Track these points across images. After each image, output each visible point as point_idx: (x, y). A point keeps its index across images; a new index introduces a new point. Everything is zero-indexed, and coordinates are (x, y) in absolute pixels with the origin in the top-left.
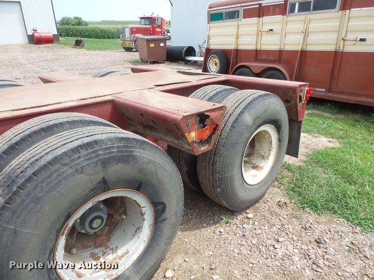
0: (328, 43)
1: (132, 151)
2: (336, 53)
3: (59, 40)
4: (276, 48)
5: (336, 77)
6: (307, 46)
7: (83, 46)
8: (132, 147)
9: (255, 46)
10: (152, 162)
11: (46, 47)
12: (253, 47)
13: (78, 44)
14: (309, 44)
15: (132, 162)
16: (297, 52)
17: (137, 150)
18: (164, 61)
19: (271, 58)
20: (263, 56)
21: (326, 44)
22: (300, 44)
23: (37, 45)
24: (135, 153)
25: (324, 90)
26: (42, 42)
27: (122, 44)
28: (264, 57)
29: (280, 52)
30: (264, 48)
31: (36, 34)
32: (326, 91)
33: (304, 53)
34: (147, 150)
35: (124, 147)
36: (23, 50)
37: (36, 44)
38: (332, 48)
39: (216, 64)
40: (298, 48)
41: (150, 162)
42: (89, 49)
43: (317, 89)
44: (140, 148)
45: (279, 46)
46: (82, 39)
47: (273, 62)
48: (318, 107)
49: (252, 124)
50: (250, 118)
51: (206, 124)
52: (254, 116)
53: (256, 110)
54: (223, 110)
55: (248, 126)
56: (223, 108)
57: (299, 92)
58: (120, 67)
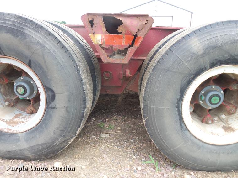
1: (24, 29)
8: (26, 26)
10: (41, 45)
15: (20, 37)
17: (30, 30)
24: (26, 31)
34: (41, 34)
35: (18, 23)
41: (38, 43)
44: (33, 29)
49: (200, 53)
50: (200, 44)
51: (119, 31)
52: (206, 42)
53: (214, 36)
54: (147, 21)
55: (194, 54)
56: (147, 19)
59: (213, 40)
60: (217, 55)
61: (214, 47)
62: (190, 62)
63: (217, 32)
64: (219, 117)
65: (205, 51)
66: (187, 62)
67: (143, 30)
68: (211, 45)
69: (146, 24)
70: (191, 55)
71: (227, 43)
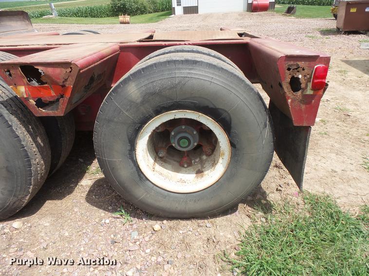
3: (274, 8)
7: (293, 14)
13: (290, 11)
18: (366, 31)
26: (257, 10)
27: (333, 10)
31: (254, 2)
42: (298, 17)
46: (295, 6)
49: (139, 101)
50: (137, 91)
51: (44, 81)
52: (143, 89)
53: (151, 81)
54: (71, 68)
55: (132, 102)
56: (71, 66)
57: (289, 69)
58: (303, 36)
59: (150, 85)
60: (157, 102)
61: (153, 94)
62: (131, 111)
63: (155, 76)
64: (200, 158)
65: (143, 99)
66: (127, 111)
67: (70, 79)
68: (148, 91)
69: (70, 72)
70: (129, 103)
71: (165, 88)
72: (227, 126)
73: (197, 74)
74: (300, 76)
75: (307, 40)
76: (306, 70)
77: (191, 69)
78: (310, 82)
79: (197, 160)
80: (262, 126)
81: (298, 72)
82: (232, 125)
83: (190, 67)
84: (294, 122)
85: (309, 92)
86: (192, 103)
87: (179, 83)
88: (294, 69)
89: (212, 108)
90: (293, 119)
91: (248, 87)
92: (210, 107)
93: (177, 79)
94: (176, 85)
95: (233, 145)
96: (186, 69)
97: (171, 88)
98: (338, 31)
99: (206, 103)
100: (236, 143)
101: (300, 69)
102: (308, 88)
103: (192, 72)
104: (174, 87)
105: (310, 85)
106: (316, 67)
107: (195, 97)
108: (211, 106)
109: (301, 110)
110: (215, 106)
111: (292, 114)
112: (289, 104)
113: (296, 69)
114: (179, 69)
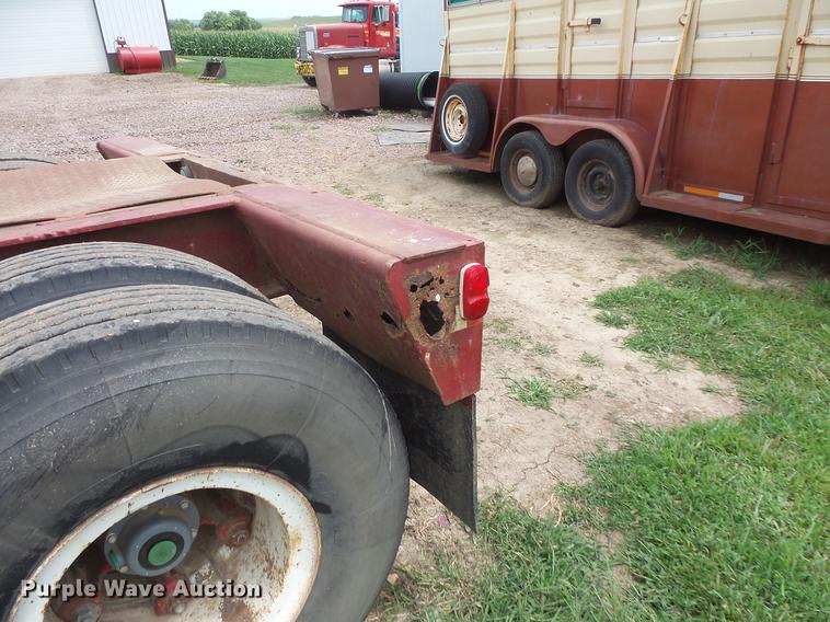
0: (755, 55)
2: (778, 86)
3: (175, 64)
4: (609, 73)
5: (776, 159)
6: (695, 65)
7: (222, 76)
9: (556, 68)
11: (143, 80)
12: (550, 73)
13: (212, 71)
14: (699, 61)
16: (662, 83)
18: (375, 109)
19: (597, 102)
20: (575, 98)
21: (750, 59)
22: (672, 61)
23: (124, 77)
25: (740, 198)
26: (137, 68)
27: (300, 69)
28: (579, 98)
29: (622, 85)
30: (581, 73)
31: (123, 52)
32: (745, 201)
33: (684, 88)
36: (92, 87)
37: (125, 73)
38: (764, 71)
39: (462, 120)
40: (668, 72)
42: (234, 83)
43: (722, 195)
45: (618, 66)
46: (220, 59)
47: (602, 112)
48: (718, 251)
57: (414, 289)
58: (265, 126)
59: (16, 453)
63: (24, 417)
71: (80, 444)
72: (296, 471)
73: (181, 367)
74: (438, 298)
75: (276, 135)
76: (446, 282)
77: (154, 357)
78: (458, 303)
79: (205, 569)
80: (379, 432)
81: (432, 289)
82: (311, 464)
83: (152, 351)
84: (443, 399)
85: (460, 325)
86: (182, 453)
87: (128, 413)
88: (423, 286)
89: (248, 444)
90: (442, 394)
91: (326, 354)
92: (242, 443)
93: (117, 404)
94: (120, 421)
95: (319, 507)
96: (138, 361)
97: (102, 438)
98: (327, 112)
99: (230, 437)
100: (327, 502)
101: (436, 282)
102: (458, 317)
103: (163, 363)
104: (112, 432)
105: (460, 309)
106: (463, 270)
107: (192, 433)
108: (244, 439)
109: (451, 368)
110: (255, 435)
111: (436, 383)
112: (428, 363)
113: (428, 284)
114: (115, 368)
